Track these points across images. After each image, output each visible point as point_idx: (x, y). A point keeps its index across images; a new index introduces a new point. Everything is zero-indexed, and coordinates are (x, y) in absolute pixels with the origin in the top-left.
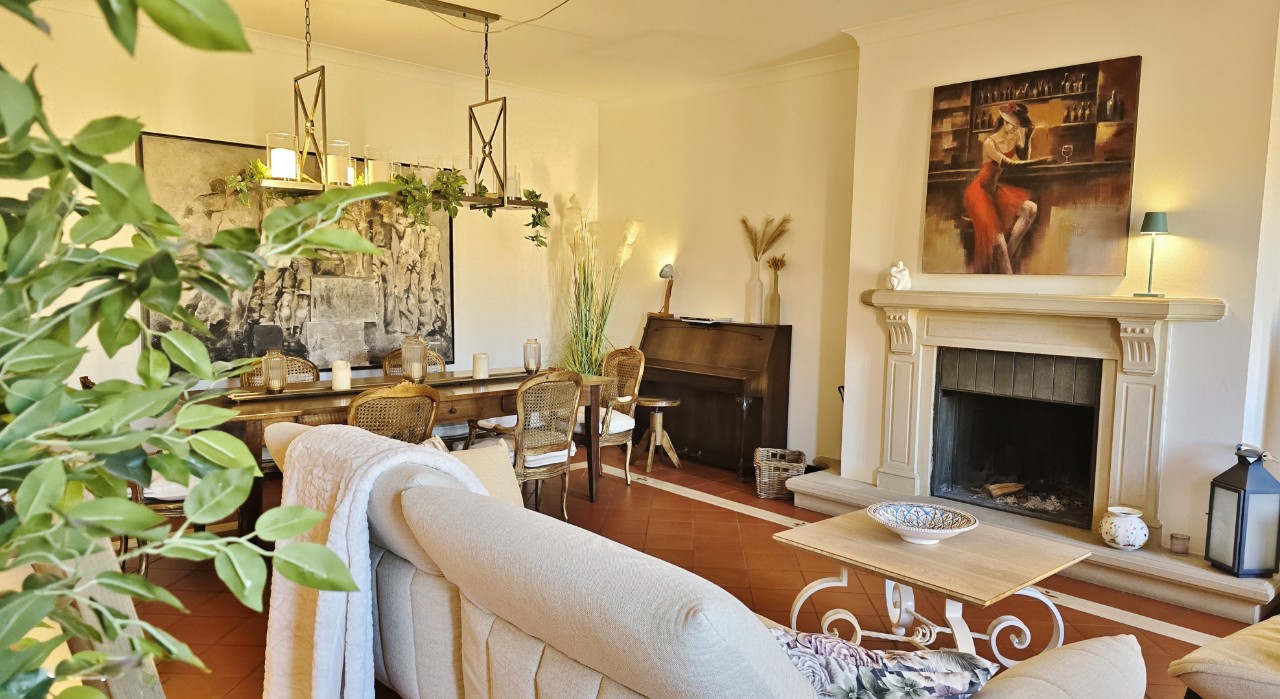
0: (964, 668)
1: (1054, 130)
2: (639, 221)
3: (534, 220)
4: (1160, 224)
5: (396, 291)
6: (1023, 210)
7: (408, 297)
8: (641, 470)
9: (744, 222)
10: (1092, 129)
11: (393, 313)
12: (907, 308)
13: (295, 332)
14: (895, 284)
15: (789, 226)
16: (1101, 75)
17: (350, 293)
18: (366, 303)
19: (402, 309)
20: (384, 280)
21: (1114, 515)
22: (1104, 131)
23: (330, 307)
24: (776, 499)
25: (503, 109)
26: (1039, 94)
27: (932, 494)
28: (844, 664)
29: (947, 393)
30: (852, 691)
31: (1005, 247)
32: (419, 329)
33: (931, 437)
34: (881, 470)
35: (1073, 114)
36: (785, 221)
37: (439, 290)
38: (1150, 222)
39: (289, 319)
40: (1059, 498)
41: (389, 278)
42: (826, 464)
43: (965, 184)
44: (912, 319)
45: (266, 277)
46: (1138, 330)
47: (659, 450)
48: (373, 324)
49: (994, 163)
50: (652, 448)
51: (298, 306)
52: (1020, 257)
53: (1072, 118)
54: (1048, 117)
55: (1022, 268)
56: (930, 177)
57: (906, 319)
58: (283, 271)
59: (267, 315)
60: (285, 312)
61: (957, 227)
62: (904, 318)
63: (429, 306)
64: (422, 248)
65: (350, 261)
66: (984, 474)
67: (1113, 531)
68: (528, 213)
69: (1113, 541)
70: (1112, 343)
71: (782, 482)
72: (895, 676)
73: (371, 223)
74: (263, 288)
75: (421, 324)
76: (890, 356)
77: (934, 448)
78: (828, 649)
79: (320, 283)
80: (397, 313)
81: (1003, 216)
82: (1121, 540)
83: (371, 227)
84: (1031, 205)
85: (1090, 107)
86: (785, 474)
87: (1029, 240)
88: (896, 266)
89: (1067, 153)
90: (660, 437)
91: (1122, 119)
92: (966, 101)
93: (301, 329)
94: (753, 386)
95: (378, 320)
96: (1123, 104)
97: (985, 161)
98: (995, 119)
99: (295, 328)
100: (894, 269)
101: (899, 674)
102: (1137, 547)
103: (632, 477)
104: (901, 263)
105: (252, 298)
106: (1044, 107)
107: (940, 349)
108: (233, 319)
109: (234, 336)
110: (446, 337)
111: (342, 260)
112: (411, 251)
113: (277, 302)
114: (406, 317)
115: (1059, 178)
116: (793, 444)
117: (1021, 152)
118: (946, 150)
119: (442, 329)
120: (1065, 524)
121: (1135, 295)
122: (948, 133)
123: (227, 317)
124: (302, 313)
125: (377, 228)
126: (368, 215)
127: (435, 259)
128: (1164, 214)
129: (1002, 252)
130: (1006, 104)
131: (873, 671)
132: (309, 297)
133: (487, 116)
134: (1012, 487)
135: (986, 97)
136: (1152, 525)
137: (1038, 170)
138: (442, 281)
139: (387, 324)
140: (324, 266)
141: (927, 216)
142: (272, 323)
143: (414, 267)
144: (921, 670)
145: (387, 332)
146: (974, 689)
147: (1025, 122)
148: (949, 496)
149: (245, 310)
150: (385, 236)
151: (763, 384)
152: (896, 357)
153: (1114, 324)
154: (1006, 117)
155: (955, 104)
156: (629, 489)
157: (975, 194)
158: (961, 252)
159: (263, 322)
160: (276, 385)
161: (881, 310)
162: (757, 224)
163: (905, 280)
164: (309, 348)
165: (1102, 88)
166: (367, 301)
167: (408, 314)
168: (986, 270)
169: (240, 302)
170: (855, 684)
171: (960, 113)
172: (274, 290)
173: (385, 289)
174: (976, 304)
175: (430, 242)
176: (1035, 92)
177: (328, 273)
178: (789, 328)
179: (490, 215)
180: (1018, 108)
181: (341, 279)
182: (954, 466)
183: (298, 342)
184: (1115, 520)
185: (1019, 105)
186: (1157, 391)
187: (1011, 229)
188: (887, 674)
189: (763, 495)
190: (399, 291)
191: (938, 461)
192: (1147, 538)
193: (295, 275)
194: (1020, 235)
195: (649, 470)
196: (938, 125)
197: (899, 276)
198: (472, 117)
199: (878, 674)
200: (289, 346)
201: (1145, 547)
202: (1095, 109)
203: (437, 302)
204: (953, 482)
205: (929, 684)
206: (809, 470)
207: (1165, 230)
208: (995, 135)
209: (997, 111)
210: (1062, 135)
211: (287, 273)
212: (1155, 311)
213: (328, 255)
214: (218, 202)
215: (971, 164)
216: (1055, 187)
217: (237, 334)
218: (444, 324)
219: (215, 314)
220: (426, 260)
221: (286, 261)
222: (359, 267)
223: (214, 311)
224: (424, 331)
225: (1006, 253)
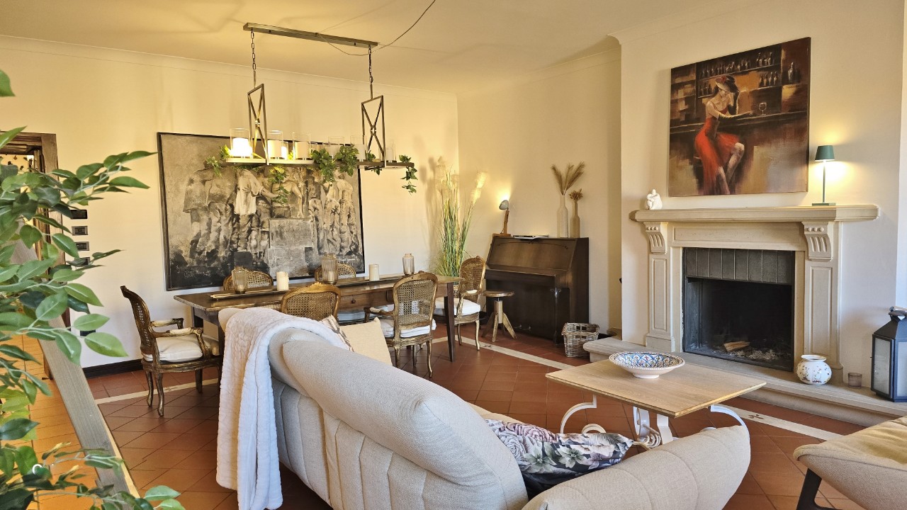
0: (611, 442)
1: (753, 93)
2: (486, 172)
3: (407, 175)
4: (829, 154)
5: (325, 226)
6: (735, 149)
7: (333, 230)
8: (489, 341)
9: (554, 169)
10: (780, 90)
11: (323, 240)
12: (658, 222)
13: (260, 256)
14: (651, 205)
15: (584, 170)
16: (783, 52)
17: (295, 229)
18: (305, 235)
19: (330, 238)
20: (317, 219)
21: (806, 360)
22: (787, 91)
23: (282, 238)
24: (577, 357)
25: (382, 105)
26: (742, 68)
27: (684, 351)
28: (534, 441)
29: (691, 280)
30: (539, 458)
31: (724, 176)
32: (341, 251)
33: (681, 310)
34: (648, 335)
35: (765, 80)
36: (581, 166)
37: (353, 225)
38: (821, 153)
39: (256, 247)
40: (775, 351)
41: (320, 218)
42: (615, 333)
43: (695, 134)
44: (663, 229)
45: (240, 221)
46: (816, 229)
47: (501, 326)
48: (311, 249)
49: (714, 118)
50: (496, 326)
51: (262, 239)
52: (734, 183)
53: (765, 84)
54: (748, 84)
55: (736, 189)
56: (671, 130)
57: (659, 230)
58: (251, 216)
59: (242, 245)
60: (254, 243)
61: (691, 164)
62: (657, 229)
63: (347, 235)
64: (340, 198)
65: (294, 209)
66: (723, 336)
67: (804, 372)
68: (404, 171)
69: (805, 378)
70: (800, 239)
71: (582, 347)
72: (566, 447)
73: (306, 183)
74: (239, 228)
75: (342, 248)
76: (651, 255)
77: (684, 318)
78: (525, 432)
79: (275, 223)
80: (326, 240)
81: (722, 155)
82: (810, 378)
83: (307, 186)
84: (740, 146)
85: (777, 75)
86: (583, 340)
87: (740, 170)
88: (651, 192)
89: (762, 108)
90: (501, 317)
91: (799, 82)
92: (693, 77)
93: (264, 253)
94: (562, 280)
95: (314, 246)
96: (799, 72)
97: (708, 117)
98: (713, 88)
99: (260, 253)
100: (650, 195)
101: (568, 446)
102: (823, 383)
103: (480, 345)
104: (654, 191)
105: (232, 234)
106: (745, 78)
107: (684, 249)
108: (221, 248)
109: (221, 259)
110: (359, 255)
111: (288, 207)
112: (334, 200)
113: (248, 237)
114: (332, 243)
115: (759, 126)
116: (593, 319)
117: (731, 110)
118: (681, 111)
119: (356, 250)
120: (776, 369)
121: (813, 205)
122: (681, 99)
123: (217, 247)
124: (264, 243)
125: (311, 186)
126: (304, 178)
127: (349, 204)
128: (831, 146)
129: (723, 180)
130: (720, 76)
131: (552, 445)
132: (268, 232)
133: (372, 108)
134: (741, 344)
135: (706, 73)
136: (835, 367)
138: (355, 219)
139: (319, 248)
140: (277, 212)
141: (670, 158)
142: (245, 250)
143: (336, 210)
144: (583, 444)
145: (320, 254)
146: (616, 455)
147: (733, 88)
148: (697, 351)
149: (228, 243)
150: (316, 191)
151: (569, 279)
152: (655, 256)
153: (800, 226)
154: (720, 86)
155: (685, 79)
156: (479, 353)
157: (702, 141)
158: (694, 181)
159: (240, 250)
160: (241, 288)
161: (642, 223)
162: (563, 170)
163: (657, 202)
164: (270, 265)
165: (784, 61)
166: (306, 234)
167: (333, 241)
168: (712, 193)
169: (225, 238)
170: (541, 453)
171: (689, 85)
172: (246, 229)
173: (318, 225)
174: (705, 216)
175: (346, 193)
176: (739, 67)
177: (279, 217)
178: (587, 239)
179: (378, 173)
180: (728, 79)
182: (700, 332)
183: (262, 262)
184: (806, 364)
185: (728, 77)
186: (833, 271)
187: (728, 163)
188: (561, 446)
189: (569, 355)
190: (327, 226)
191: (687, 328)
192: (829, 376)
193: (259, 219)
194: (734, 167)
195: (494, 340)
196: (675, 94)
197: (653, 200)
198: (363, 109)
199: (555, 446)
200: (257, 264)
201: (830, 383)
202: (780, 76)
203: (352, 233)
204: (700, 342)
205: (587, 453)
206: (601, 336)
207: (832, 157)
208: (713, 99)
209: (714, 82)
210: (758, 96)
211: (254, 218)
212: (826, 214)
213: (279, 205)
214: (209, 174)
215: (698, 120)
216: (756, 132)
217: (224, 258)
218: (357, 247)
219: (210, 246)
220: (344, 206)
221: (253, 210)
222: (300, 212)
223: (209, 243)
224: (344, 252)
225: (725, 180)
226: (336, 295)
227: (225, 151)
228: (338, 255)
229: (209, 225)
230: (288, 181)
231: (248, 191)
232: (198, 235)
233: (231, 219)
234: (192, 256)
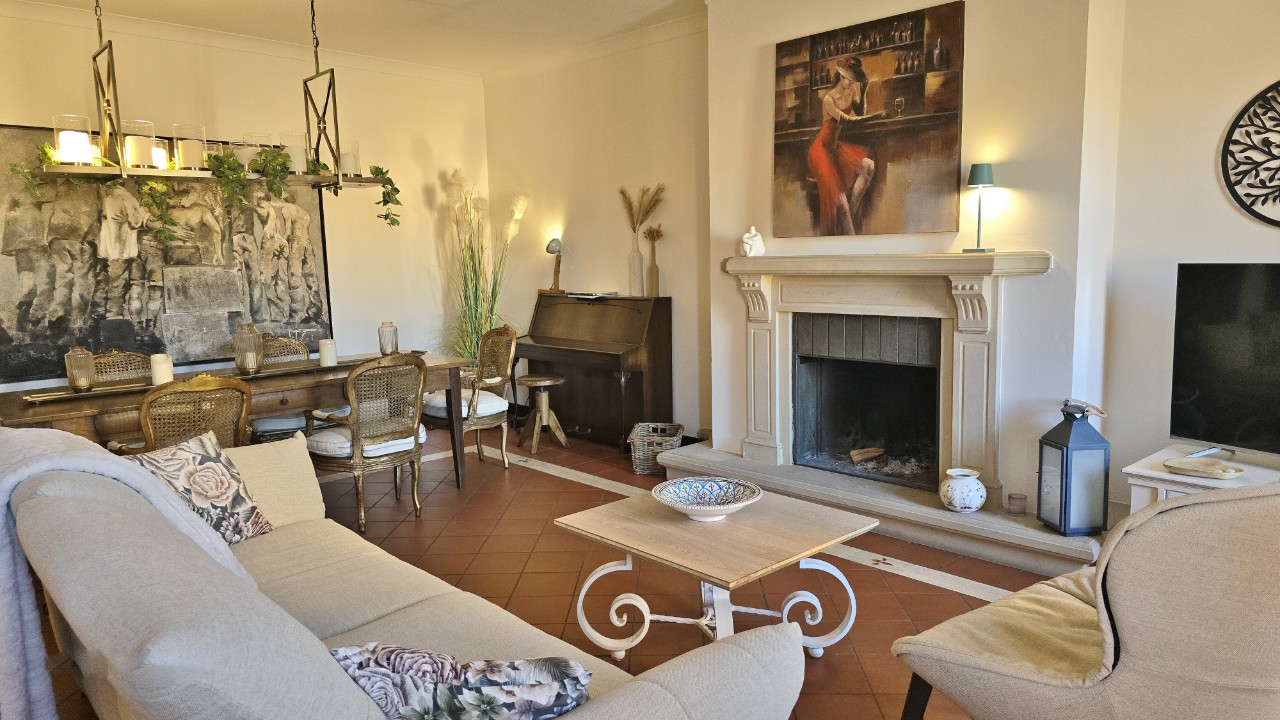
0: (555, 678)
1: (886, 83)
2: (526, 196)
3: (384, 197)
4: (986, 175)
5: (262, 278)
6: (862, 167)
7: (276, 283)
8: (527, 453)
9: (623, 193)
10: (921, 80)
11: (260, 300)
12: (758, 274)
13: (148, 326)
14: (748, 250)
15: (666, 196)
16: (927, 23)
17: (210, 281)
18: (228, 291)
19: (271, 297)
20: (248, 266)
21: (952, 477)
22: (933, 82)
23: (186, 297)
24: (648, 475)
25: (332, 84)
26: (871, 46)
27: (795, 464)
28: (420, 682)
29: (805, 359)
30: (427, 713)
31: (847, 207)
32: (291, 316)
33: (791, 404)
34: (747, 440)
35: (903, 65)
36: (660, 190)
37: (312, 275)
38: (977, 175)
39: (139, 312)
40: (919, 461)
41: (253, 264)
42: (704, 437)
43: (809, 143)
44: (765, 286)
45: (110, 269)
46: (968, 287)
47: (545, 429)
48: (238, 314)
49: (834, 120)
50: (537, 428)
51: (150, 298)
52: (859, 218)
53: (903, 71)
54: (881, 69)
55: (864, 228)
56: (777, 137)
57: (760, 286)
58: (129, 262)
59: (115, 310)
60: (136, 305)
61: (803, 188)
62: (757, 285)
63: (301, 292)
64: (289, 232)
65: (207, 250)
66: (850, 439)
67: (949, 494)
68: (378, 191)
69: (950, 503)
70: (948, 301)
71: (655, 457)
72: (474, 692)
73: (228, 209)
74: (108, 280)
75: (293, 312)
76: (750, 324)
77: (794, 416)
78: (407, 665)
79: (174, 273)
80: (265, 301)
81: (844, 175)
82: (957, 503)
83: (229, 213)
84: (869, 162)
85: (918, 56)
86: (658, 449)
87: (868, 197)
88: (748, 231)
89: (899, 106)
90: (546, 416)
91: (948, 68)
92: (805, 57)
93: (155, 322)
94: (631, 360)
95: (244, 309)
96: (948, 54)
97: (826, 118)
98: (832, 74)
99: (148, 321)
100: (747, 235)
101: (478, 690)
102: (974, 509)
103: (510, 458)
104: (753, 229)
105: (96, 291)
106: (877, 59)
107: (795, 314)
108: (75, 314)
109: (76, 332)
110: (322, 324)
111: (197, 248)
112: (277, 236)
113: (124, 295)
114: (276, 305)
115: (894, 133)
116: (679, 415)
117: (857, 108)
118: (790, 109)
119: (318, 315)
120: (920, 488)
121: (965, 251)
122: (790, 90)
123: (68, 312)
124: (155, 305)
125: (235, 213)
127: (304, 243)
128: (989, 165)
129: (845, 213)
130: (842, 57)
131: (450, 689)
132: (161, 288)
133: (319, 88)
134: (874, 451)
135: (823, 51)
136: (991, 485)
137: (873, 126)
138: (315, 265)
139: (254, 312)
140: (177, 255)
141: (775, 179)
142: (121, 317)
143: (281, 251)
144: (505, 684)
145: (255, 321)
146: (561, 700)
147: (860, 76)
148: (812, 464)
149: (88, 305)
150: (246, 221)
151: (642, 358)
152: (757, 325)
153: (946, 280)
154: (842, 72)
155: (794, 61)
156: (507, 473)
157: (818, 154)
158: (808, 213)
160: (83, 383)
161: (736, 277)
162: (635, 196)
163: (757, 245)
164: (166, 341)
165: (929, 36)
166: (229, 289)
167: (278, 301)
168: (830, 232)
169: (82, 297)
170: (431, 705)
171: (800, 70)
172: (121, 282)
173: (249, 277)
174: (821, 267)
175: (298, 226)
176: (867, 43)
177: (180, 263)
178: (669, 300)
179: (336, 194)
180: (853, 62)
181: (197, 269)
182: (818, 434)
183: (153, 336)
184: (952, 483)
185: (854, 59)
186: (991, 347)
187: (852, 187)
188: (465, 691)
189: (638, 471)
190: (266, 277)
191: (800, 430)
192: (983, 500)
193: (144, 266)
194: (860, 194)
195: (534, 451)
196: (781, 82)
197: (751, 242)
198: (307, 92)
199: (455, 691)
200: (142, 340)
201: (984, 508)
202: (923, 58)
203: (310, 288)
204: (818, 449)
205: (509, 700)
206: (687, 441)
207: (991, 182)
208: (833, 91)
209: (835, 66)
210: (893, 87)
211: (134, 265)
212: (980, 264)
213: (180, 243)
214: (48, 192)
215: (813, 122)
216: (891, 143)
217: (80, 330)
218: (320, 310)
219: (55, 310)
220: (295, 245)
221: (132, 251)
222: (218, 255)
223: (53, 306)
224: (297, 318)
225: (848, 214)
226: (243, 393)
227: (45, 154)
228: (287, 323)
229: (52, 276)
230: (195, 204)
231: (122, 220)
232: (32, 293)
233: (93, 267)
234: (21, 328)
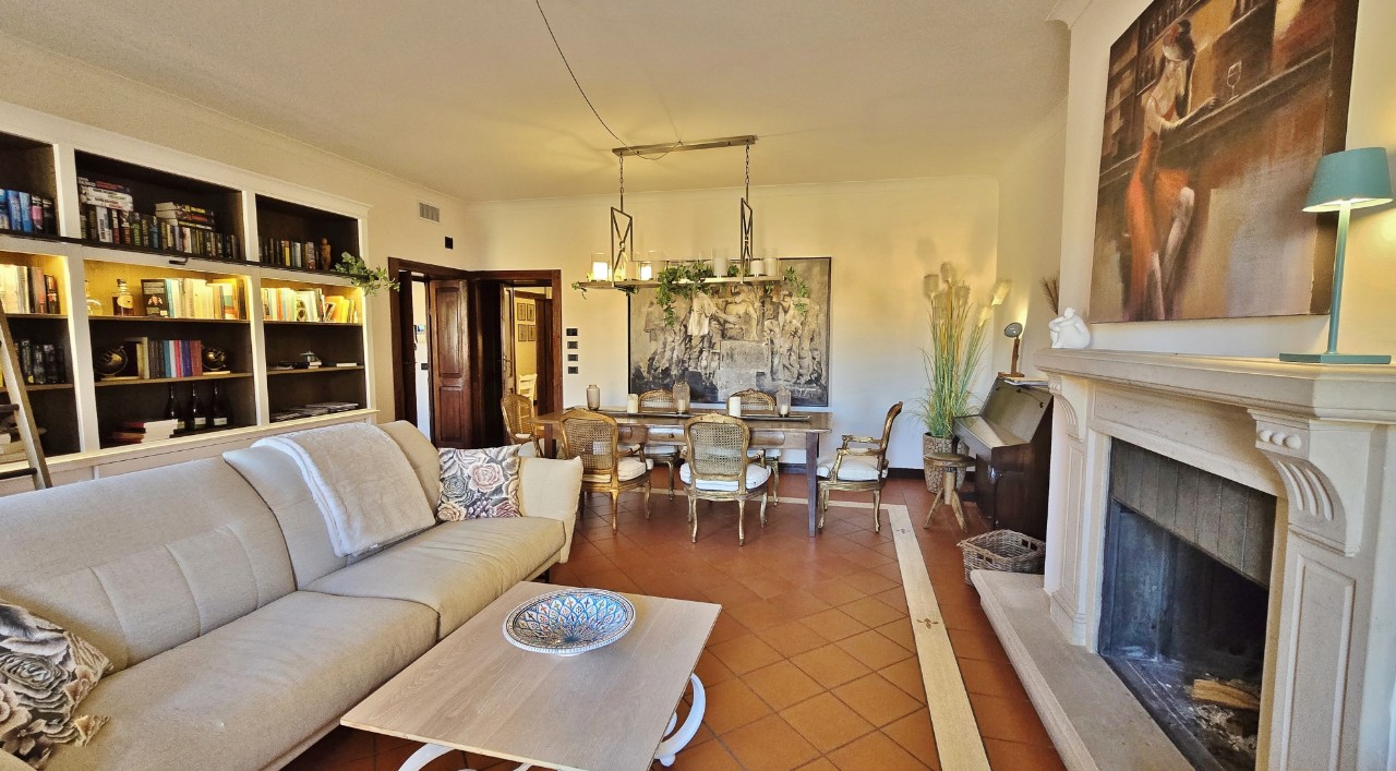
1: (1219, 44)
5: (781, 350)
7: (790, 354)
10: (1272, 10)
11: (778, 366)
17: (747, 351)
18: (758, 359)
19: (786, 364)
22: (1287, 6)
23: (732, 361)
27: (1098, 654)
29: (1119, 507)
31: (1158, 275)
32: (798, 378)
33: (1100, 567)
37: (817, 350)
39: (706, 368)
41: (775, 341)
44: (1069, 390)
45: (693, 342)
46: (1280, 440)
48: (763, 374)
49: (1154, 135)
53: (1242, 9)
54: (1211, 25)
56: (1100, 180)
58: (703, 337)
59: (693, 365)
60: (704, 363)
61: (1118, 250)
63: (807, 361)
64: (803, 319)
65: (747, 331)
73: (763, 303)
74: (691, 348)
75: (800, 375)
76: (1069, 440)
77: (1104, 585)
79: (727, 344)
80: (781, 367)
81: (1159, 223)
84: (1188, 194)
89: (1232, 81)
92: (1134, 50)
95: (767, 371)
97: (1147, 135)
104: (1070, 310)
106: (1208, 11)
107: (1114, 441)
108: (673, 366)
111: (741, 329)
112: (794, 321)
113: (699, 357)
114: (789, 369)
117: (1181, 104)
118: (1116, 135)
119: (818, 380)
121: (1283, 358)
122: (1116, 109)
123: (671, 365)
125: (768, 306)
126: (761, 297)
127: (813, 326)
129: (1156, 283)
130: (1170, 29)
132: (719, 354)
135: (1151, 31)
137: (1201, 127)
138: (820, 342)
139: (772, 372)
141: (1096, 240)
143: (796, 332)
145: (773, 380)
147: (1187, 49)
149: (681, 362)
152: (1072, 442)
154: (1168, 53)
155: (1124, 61)
157: (1135, 195)
159: (691, 369)
164: (717, 387)
166: (759, 357)
167: (790, 367)
168: (1141, 316)
169: (678, 357)
171: (1128, 72)
172: (698, 349)
173: (772, 349)
175: (811, 314)
180: (1180, 30)
181: (741, 342)
183: (711, 383)
185: (1183, 24)
186: (1359, 590)
187: (1166, 242)
190: (784, 350)
194: (1174, 251)
196: (1110, 102)
200: (704, 385)
203: (814, 358)
204: (1162, 650)
208: (1157, 88)
209: (1160, 48)
210: (1227, 47)
211: (706, 339)
216: (1218, 151)
218: (820, 375)
219: (664, 364)
220: (806, 329)
221: (705, 331)
222: (754, 334)
223: (664, 361)
225: (1159, 285)
228: (795, 383)
229: (665, 344)
231: (702, 312)
232: (655, 353)
233: (685, 339)
234: (649, 372)
